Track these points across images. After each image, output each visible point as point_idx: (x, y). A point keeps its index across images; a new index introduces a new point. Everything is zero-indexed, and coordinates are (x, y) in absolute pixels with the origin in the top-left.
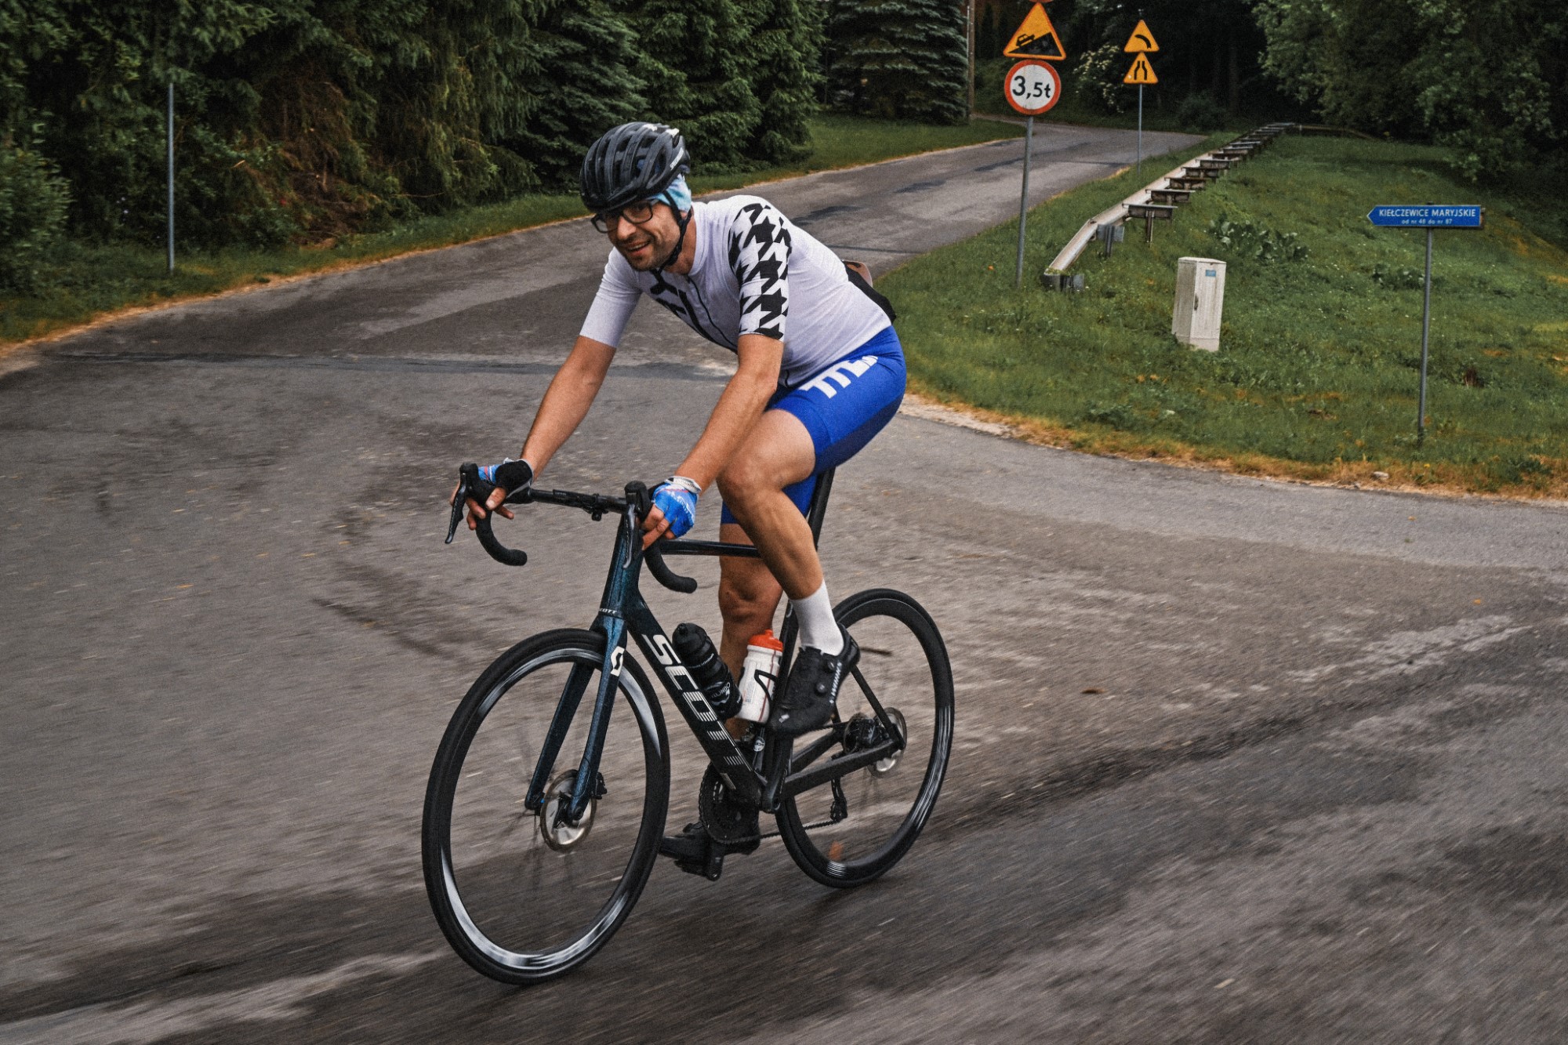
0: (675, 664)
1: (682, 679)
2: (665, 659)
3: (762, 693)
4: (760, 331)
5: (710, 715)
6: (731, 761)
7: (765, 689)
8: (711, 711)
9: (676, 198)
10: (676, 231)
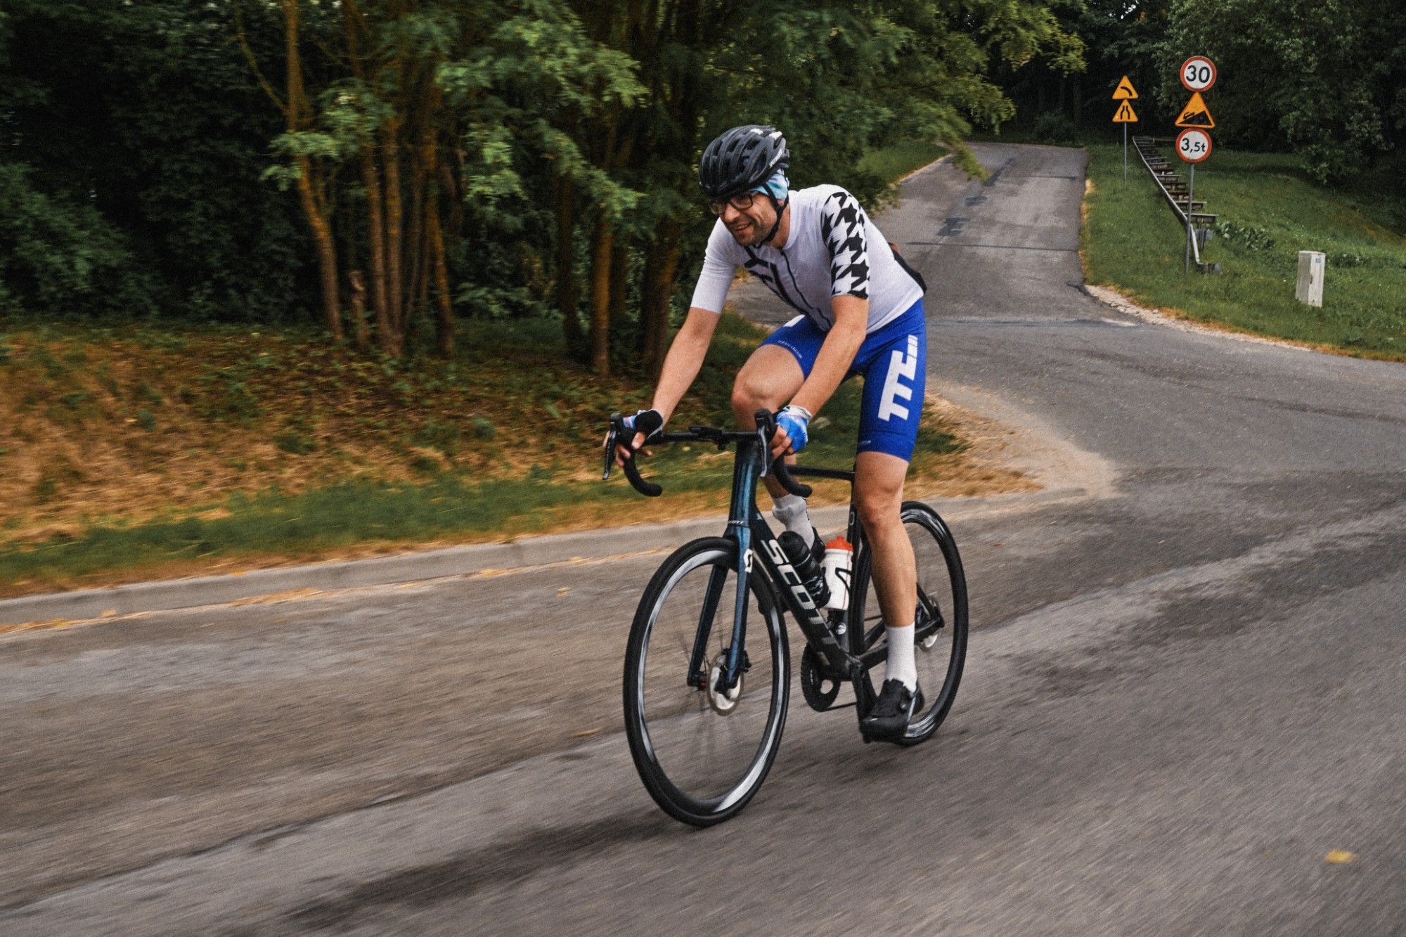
0: (785, 563)
1: (789, 575)
2: (777, 560)
5: (810, 605)
8: (811, 601)
9: (774, 189)
10: (773, 215)
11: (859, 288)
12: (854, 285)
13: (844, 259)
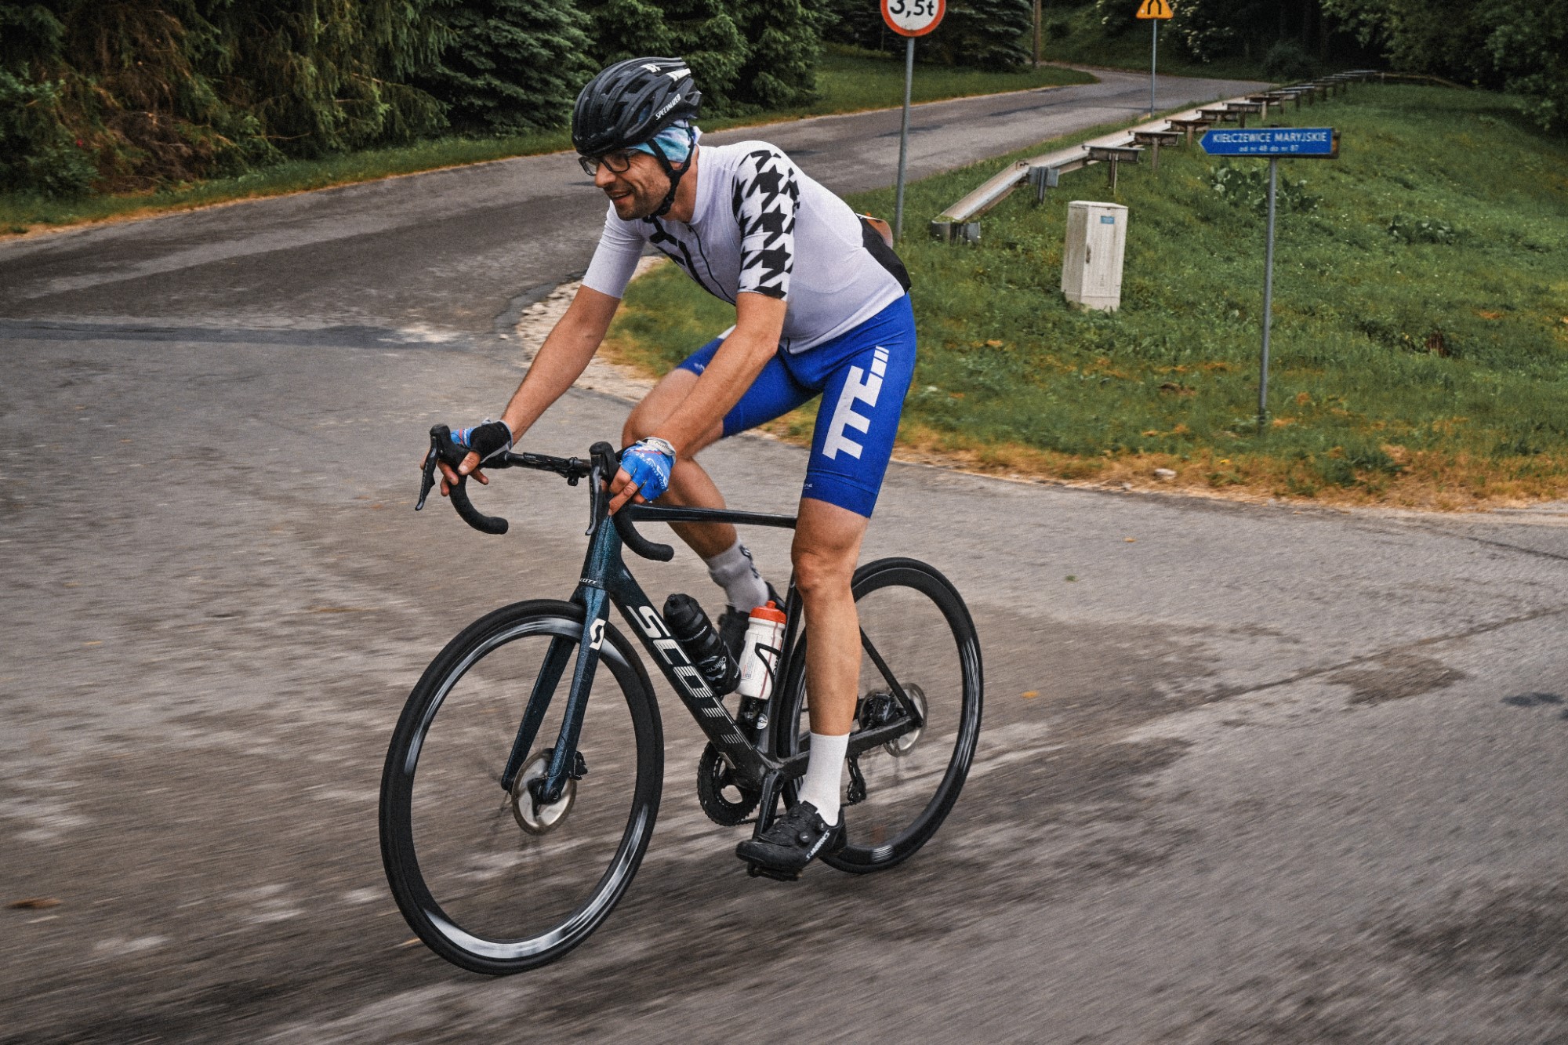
0: (664, 637)
1: (672, 653)
2: (653, 632)
3: (765, 669)
4: (760, 289)
5: (705, 691)
6: (728, 739)
7: (767, 664)
8: (706, 687)
9: (664, 148)
10: (664, 182)
11: (770, 283)
12: (764, 279)
13: (755, 243)
